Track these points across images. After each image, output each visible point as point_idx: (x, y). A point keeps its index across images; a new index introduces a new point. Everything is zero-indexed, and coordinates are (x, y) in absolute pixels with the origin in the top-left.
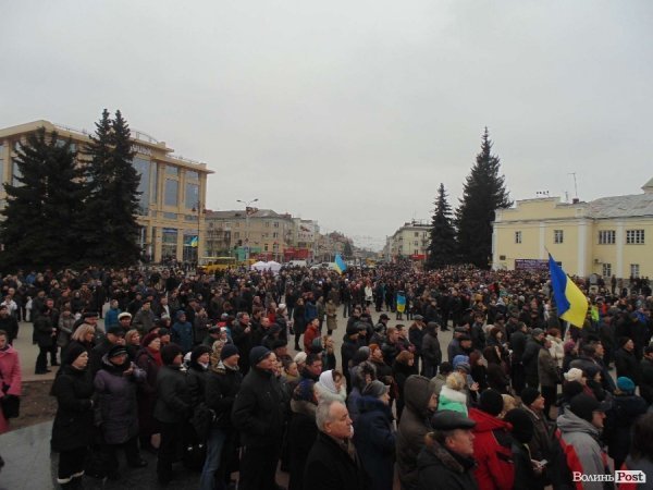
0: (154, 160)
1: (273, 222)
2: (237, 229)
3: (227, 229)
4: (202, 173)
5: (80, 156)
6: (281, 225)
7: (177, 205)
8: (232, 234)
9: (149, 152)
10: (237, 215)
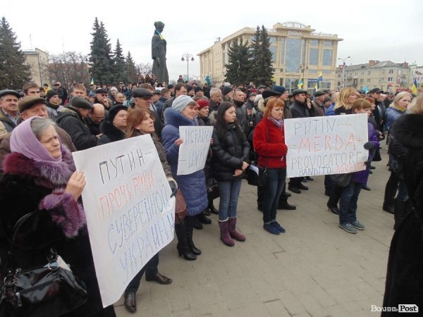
0: (303, 38)
1: (388, 70)
2: (362, 77)
3: (355, 77)
4: (334, 41)
5: (250, 49)
6: (395, 72)
7: (317, 64)
8: (359, 81)
9: (300, 34)
10: (363, 67)
